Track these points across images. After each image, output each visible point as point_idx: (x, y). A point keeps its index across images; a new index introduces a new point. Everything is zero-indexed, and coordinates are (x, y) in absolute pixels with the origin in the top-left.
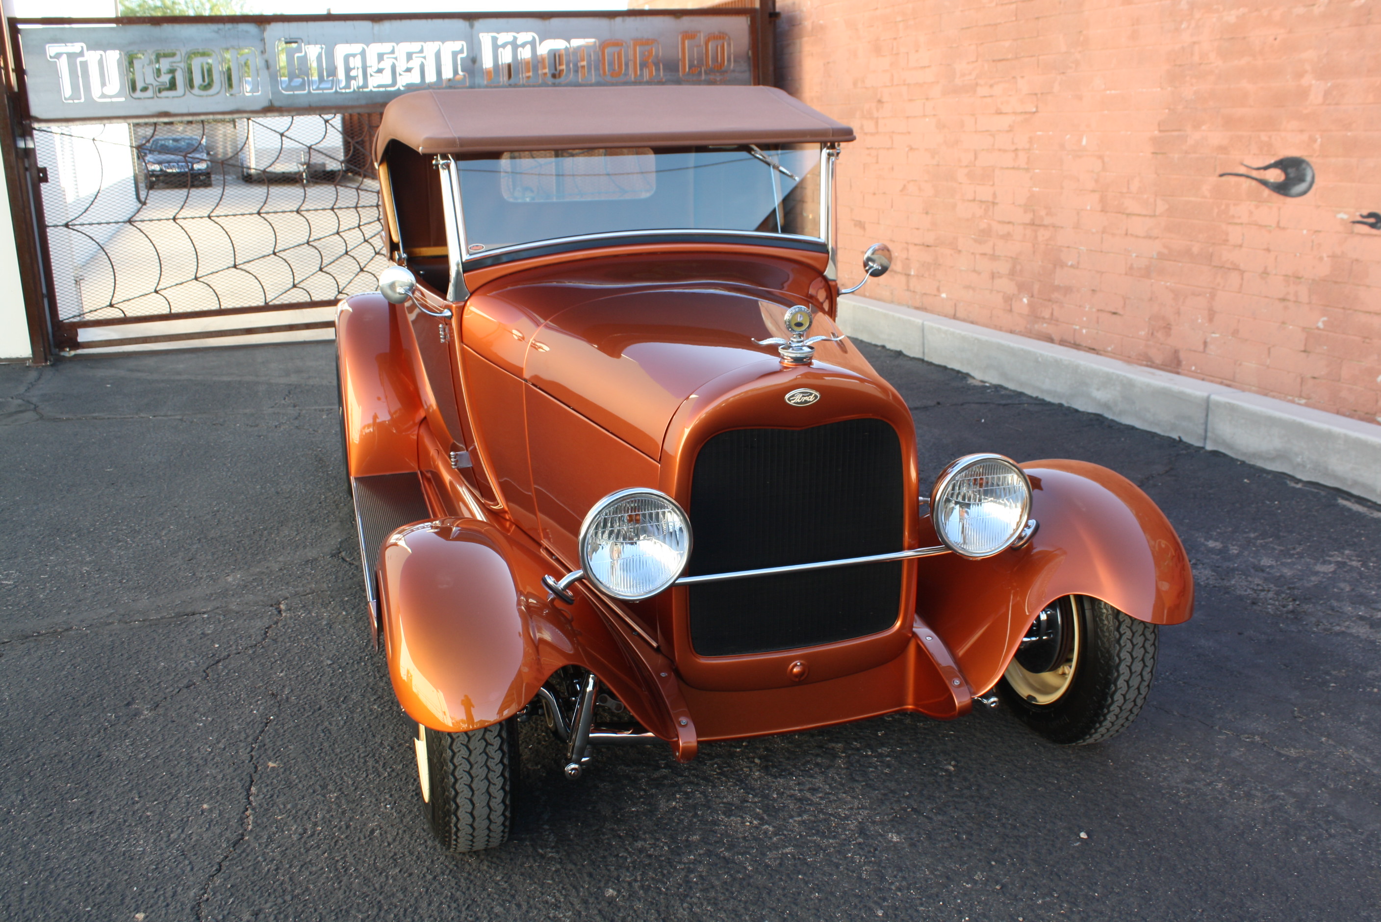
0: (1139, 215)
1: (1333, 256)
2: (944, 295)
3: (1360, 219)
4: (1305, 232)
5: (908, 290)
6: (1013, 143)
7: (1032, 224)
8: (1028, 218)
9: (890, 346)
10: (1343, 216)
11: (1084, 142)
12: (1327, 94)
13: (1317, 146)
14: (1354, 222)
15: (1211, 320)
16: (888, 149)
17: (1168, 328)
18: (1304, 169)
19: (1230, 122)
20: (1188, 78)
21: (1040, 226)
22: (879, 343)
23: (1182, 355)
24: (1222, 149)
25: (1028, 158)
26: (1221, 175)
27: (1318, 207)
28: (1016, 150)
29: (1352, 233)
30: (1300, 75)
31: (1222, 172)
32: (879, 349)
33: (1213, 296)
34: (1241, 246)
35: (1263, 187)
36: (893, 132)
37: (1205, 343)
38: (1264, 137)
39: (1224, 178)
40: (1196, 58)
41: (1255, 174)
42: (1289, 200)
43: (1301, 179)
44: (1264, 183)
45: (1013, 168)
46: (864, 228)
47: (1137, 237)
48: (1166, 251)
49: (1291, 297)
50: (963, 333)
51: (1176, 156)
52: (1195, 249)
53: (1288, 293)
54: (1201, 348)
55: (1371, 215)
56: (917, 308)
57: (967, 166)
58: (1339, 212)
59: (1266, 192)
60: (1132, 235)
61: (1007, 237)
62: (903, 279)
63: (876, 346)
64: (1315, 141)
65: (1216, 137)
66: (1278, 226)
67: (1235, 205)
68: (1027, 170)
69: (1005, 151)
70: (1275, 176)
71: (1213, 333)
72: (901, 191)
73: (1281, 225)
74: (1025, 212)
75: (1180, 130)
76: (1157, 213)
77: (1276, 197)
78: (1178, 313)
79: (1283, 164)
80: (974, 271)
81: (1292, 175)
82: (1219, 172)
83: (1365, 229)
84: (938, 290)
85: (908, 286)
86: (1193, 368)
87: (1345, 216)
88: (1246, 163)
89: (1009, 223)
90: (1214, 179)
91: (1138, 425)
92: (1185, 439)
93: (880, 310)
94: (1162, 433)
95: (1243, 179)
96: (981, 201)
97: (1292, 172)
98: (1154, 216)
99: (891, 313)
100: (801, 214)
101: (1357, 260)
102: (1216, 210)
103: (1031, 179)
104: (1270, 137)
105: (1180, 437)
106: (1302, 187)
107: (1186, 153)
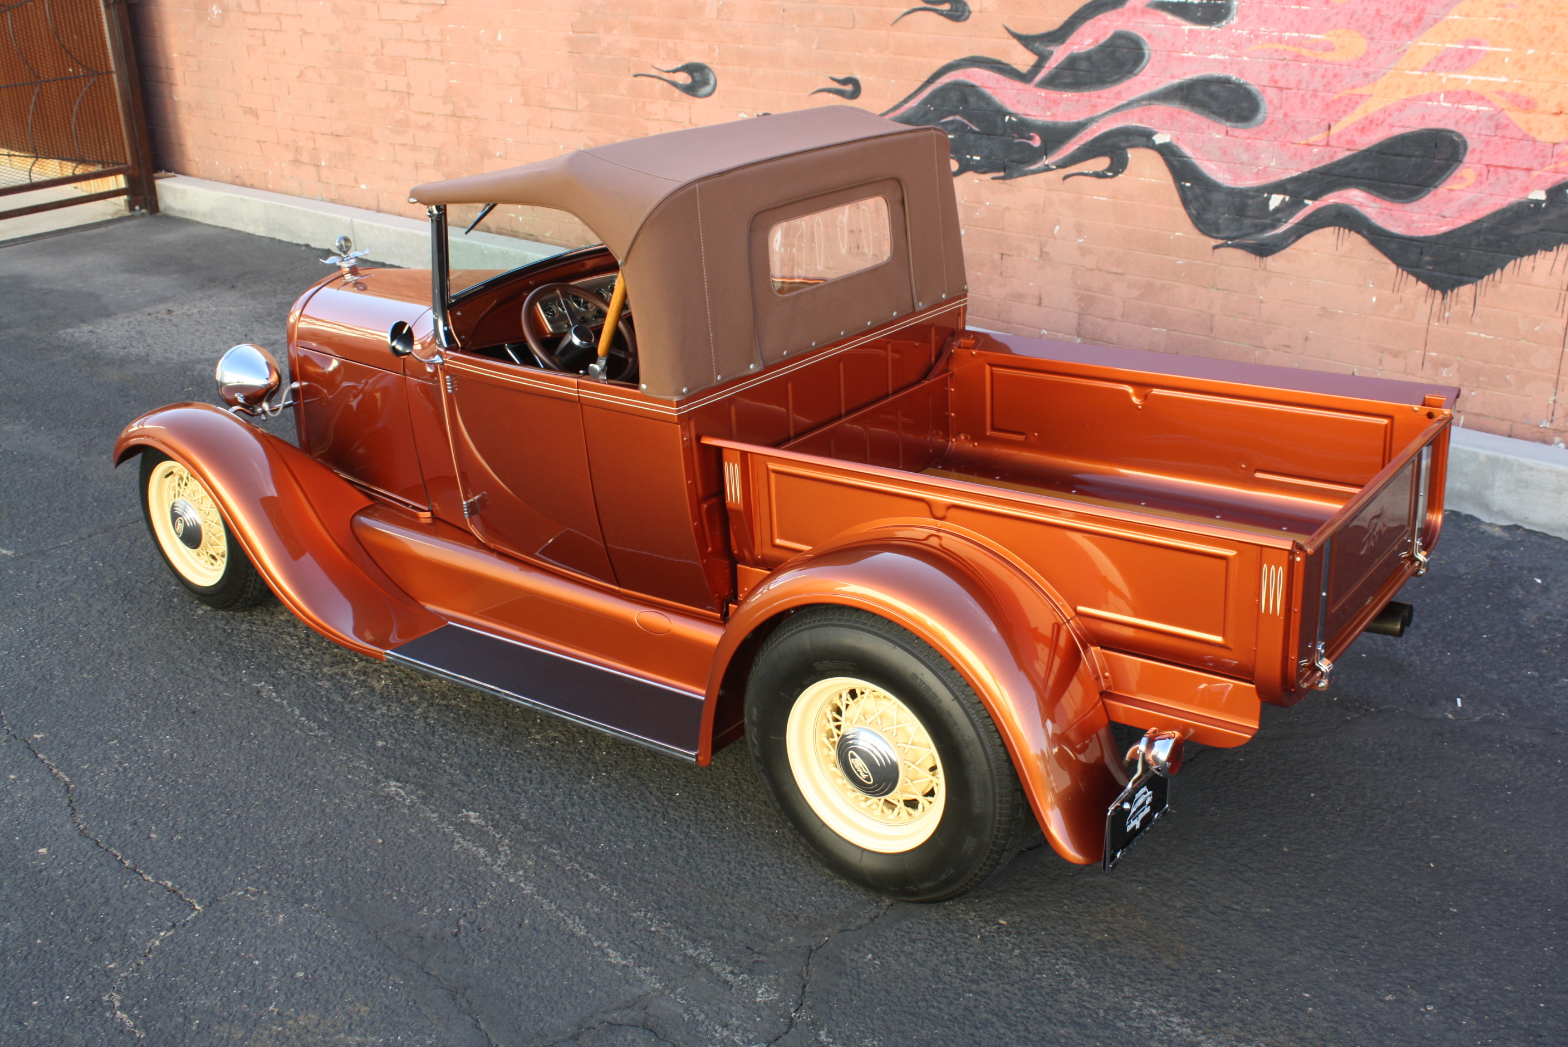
0: (562, 109)
2: (363, 187)
5: (320, 180)
6: (423, 34)
7: (454, 115)
8: (448, 109)
9: (314, 245)
10: (743, 115)
11: (499, 38)
12: (719, 11)
13: (716, 54)
16: (276, 31)
18: (707, 74)
19: (638, 29)
21: (462, 117)
22: (302, 242)
24: (634, 52)
25: (442, 50)
26: (636, 76)
27: (723, 106)
28: (428, 41)
31: (635, 73)
32: (303, 248)
35: (674, 88)
36: (280, 14)
38: (669, 44)
39: (638, 78)
41: (665, 76)
42: (697, 100)
43: (706, 83)
44: (674, 84)
45: (426, 59)
46: (257, 116)
47: (562, 129)
48: (593, 144)
50: (399, 229)
51: (592, 56)
55: (766, 115)
56: (333, 201)
57: (373, 55)
58: (741, 112)
59: (677, 93)
60: (557, 128)
61: (428, 127)
62: (313, 170)
63: (298, 245)
64: (714, 50)
65: (627, 41)
66: (691, 123)
67: (650, 102)
68: (442, 62)
69: (415, 41)
70: (683, 78)
72: (298, 77)
73: (694, 122)
74: (445, 103)
75: (593, 32)
76: (580, 108)
77: (686, 97)
79: (690, 69)
80: (395, 161)
81: (697, 79)
84: (356, 180)
85: (319, 178)
87: (746, 116)
88: (656, 66)
89: (428, 114)
90: (630, 79)
93: (299, 208)
95: (655, 80)
96: (394, 91)
97: (697, 75)
98: (577, 110)
99: (312, 211)
100: (172, 98)
102: (634, 107)
103: (447, 70)
104: (675, 44)
106: (707, 89)
107: (601, 53)
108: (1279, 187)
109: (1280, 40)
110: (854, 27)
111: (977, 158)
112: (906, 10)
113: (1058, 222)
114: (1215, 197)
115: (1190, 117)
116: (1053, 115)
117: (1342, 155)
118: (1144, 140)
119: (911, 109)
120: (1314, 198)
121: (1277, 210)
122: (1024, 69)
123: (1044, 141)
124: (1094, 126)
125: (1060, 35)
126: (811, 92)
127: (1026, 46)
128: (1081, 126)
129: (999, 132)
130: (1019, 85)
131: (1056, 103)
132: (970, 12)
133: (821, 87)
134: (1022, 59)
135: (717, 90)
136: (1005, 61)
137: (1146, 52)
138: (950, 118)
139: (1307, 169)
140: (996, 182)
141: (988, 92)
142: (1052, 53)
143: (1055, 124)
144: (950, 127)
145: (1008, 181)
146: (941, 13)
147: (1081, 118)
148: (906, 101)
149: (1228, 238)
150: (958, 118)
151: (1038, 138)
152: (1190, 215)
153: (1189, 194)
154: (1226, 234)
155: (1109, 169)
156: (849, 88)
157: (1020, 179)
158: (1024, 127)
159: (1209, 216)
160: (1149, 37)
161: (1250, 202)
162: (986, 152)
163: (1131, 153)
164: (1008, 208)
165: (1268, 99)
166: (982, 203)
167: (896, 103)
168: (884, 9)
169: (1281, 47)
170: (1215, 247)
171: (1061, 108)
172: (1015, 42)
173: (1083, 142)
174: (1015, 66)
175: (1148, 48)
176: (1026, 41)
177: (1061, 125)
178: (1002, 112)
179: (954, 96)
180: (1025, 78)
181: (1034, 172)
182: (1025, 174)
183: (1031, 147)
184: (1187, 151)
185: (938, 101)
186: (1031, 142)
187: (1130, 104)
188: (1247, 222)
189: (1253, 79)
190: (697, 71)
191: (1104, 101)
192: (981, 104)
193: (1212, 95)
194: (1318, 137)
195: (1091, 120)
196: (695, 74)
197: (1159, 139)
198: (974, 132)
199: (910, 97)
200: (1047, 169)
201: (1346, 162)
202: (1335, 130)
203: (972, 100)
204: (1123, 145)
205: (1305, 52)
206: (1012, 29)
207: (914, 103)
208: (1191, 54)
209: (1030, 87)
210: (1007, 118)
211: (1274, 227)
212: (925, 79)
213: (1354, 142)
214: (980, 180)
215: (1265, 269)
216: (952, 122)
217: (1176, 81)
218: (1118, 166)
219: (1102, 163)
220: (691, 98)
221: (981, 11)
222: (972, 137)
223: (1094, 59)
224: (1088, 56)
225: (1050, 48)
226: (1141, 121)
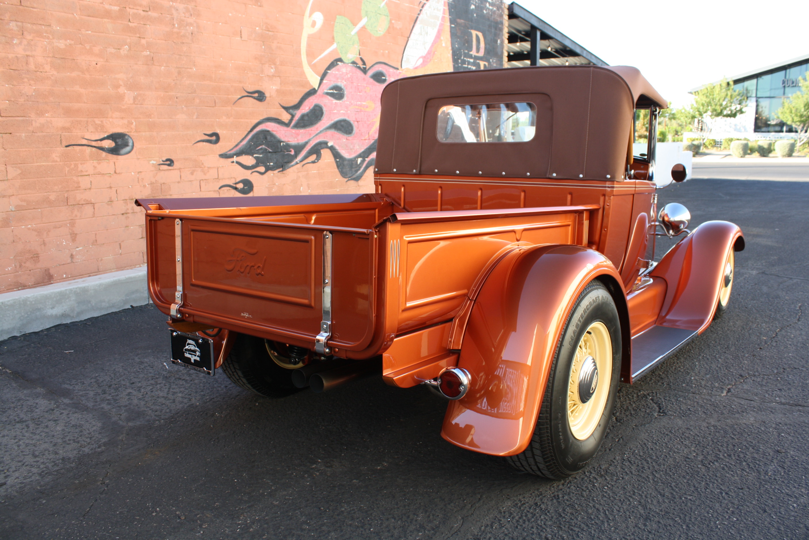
1: (151, 184)
3: (162, 163)
4: (133, 173)
10: (152, 162)
12: (135, 98)
13: (133, 126)
14: (159, 165)
15: (74, 240)
17: (36, 257)
18: (127, 139)
19: (68, 112)
20: (26, 80)
23: (52, 272)
24: (64, 129)
26: (67, 146)
27: (138, 159)
29: (160, 169)
30: (117, 87)
31: (67, 145)
33: (73, 224)
34: (90, 189)
35: (101, 151)
37: (72, 256)
38: (97, 121)
39: (70, 148)
40: (32, 67)
41: (94, 144)
42: (119, 157)
43: (126, 145)
44: (102, 149)
48: (24, 204)
49: (130, 211)
51: (24, 135)
52: (53, 197)
53: (128, 209)
54: (69, 261)
55: (167, 160)
58: (151, 161)
59: (104, 154)
64: (132, 124)
65: (60, 122)
66: (115, 172)
67: (81, 164)
70: (109, 144)
71: (77, 248)
73: (117, 172)
75: (24, 117)
76: (10, 176)
77: (110, 156)
78: (44, 244)
79: (113, 137)
81: (120, 143)
82: (65, 143)
83: (166, 167)
86: (65, 276)
87: (154, 162)
88: (85, 137)
90: (61, 149)
91: (96, 314)
92: (135, 305)
94: (117, 310)
95: (85, 147)
97: (119, 141)
101: (164, 183)
102: (67, 169)
104: (102, 122)
105: (131, 306)
106: (128, 149)
107: (33, 132)
108: (359, 156)
109: (357, 105)
110: (215, 106)
111: (272, 164)
112: (239, 97)
113: (302, 185)
114: (346, 163)
115: (338, 135)
116: (298, 140)
117: (372, 141)
118: (325, 145)
119: (243, 145)
120: (367, 157)
121: (360, 163)
122: (287, 121)
123: (295, 152)
124: (311, 142)
125: (297, 106)
126: (193, 143)
127: (287, 111)
128: (306, 143)
129: (279, 150)
130: (285, 128)
131: (298, 134)
132: (266, 97)
133: (199, 139)
134: (285, 117)
135: (135, 148)
136: (280, 118)
137: (324, 111)
138: (260, 147)
139: (365, 148)
140: (279, 174)
141: (274, 133)
142: (296, 114)
143: (298, 143)
144: (260, 151)
145: (284, 172)
146: (254, 98)
147: (306, 140)
148: (241, 142)
149: (349, 177)
150: (263, 146)
151: (293, 151)
152: (340, 171)
153: (339, 163)
154: (349, 175)
155: (316, 160)
156: (214, 138)
157: (288, 170)
158: (288, 147)
159: (344, 170)
160: (325, 105)
161: (354, 162)
162: (275, 160)
163: (322, 151)
164: (284, 184)
165: (355, 125)
166: (275, 184)
167: (236, 143)
168: (229, 96)
169: (357, 107)
170: (347, 181)
171: (300, 137)
172: (283, 110)
173: (307, 150)
174: (283, 120)
175: (324, 109)
176: (286, 109)
177: (300, 144)
178: (280, 142)
179: (261, 136)
180: (287, 125)
181: (293, 166)
182: (290, 167)
183: (291, 155)
184: (337, 147)
185: (255, 140)
186: (291, 153)
187: (321, 132)
188: (353, 170)
189: (351, 119)
190: (119, 138)
191: (313, 132)
192: (272, 138)
193: (342, 126)
194: (367, 137)
195: (309, 140)
196: (118, 140)
197: (330, 144)
198: (270, 152)
199: (243, 139)
200: (297, 163)
201: (373, 144)
202: (370, 134)
203: (268, 137)
204: (320, 148)
205: (362, 109)
206: (282, 104)
207: (245, 142)
208: (336, 111)
209: (289, 129)
210: (282, 144)
211: (359, 170)
212: (249, 130)
213: (374, 137)
214: (274, 174)
215: (359, 186)
216: (261, 149)
217: (332, 122)
218: (319, 156)
219: (313, 157)
220: (115, 156)
221: (270, 97)
222: (269, 154)
223: (309, 115)
224: (307, 115)
225: (295, 112)
226: (324, 138)
